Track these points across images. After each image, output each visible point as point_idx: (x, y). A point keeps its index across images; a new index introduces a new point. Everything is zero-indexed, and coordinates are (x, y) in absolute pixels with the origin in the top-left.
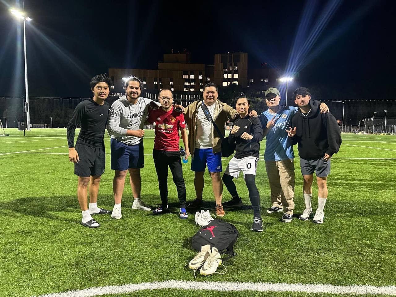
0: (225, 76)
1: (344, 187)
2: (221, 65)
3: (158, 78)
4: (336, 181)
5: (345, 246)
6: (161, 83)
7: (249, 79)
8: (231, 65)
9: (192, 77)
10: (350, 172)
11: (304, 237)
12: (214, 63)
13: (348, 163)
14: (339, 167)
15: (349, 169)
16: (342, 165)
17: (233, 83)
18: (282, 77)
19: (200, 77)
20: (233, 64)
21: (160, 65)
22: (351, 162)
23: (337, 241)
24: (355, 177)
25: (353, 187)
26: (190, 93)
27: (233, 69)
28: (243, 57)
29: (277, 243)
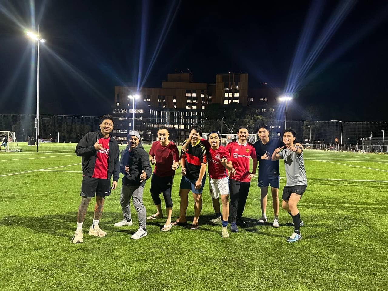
0: (226, 95)
1: (351, 210)
2: (222, 85)
3: (162, 97)
4: (343, 205)
5: (360, 267)
6: (164, 101)
7: (249, 97)
8: (232, 85)
9: (194, 95)
10: (355, 195)
11: (324, 258)
12: (216, 82)
13: (352, 186)
14: (343, 190)
15: (353, 192)
16: (346, 188)
17: (234, 101)
18: (281, 97)
19: (202, 96)
20: (234, 83)
21: (164, 84)
22: (354, 184)
23: (352, 262)
24: (360, 201)
25: (359, 211)
26: (192, 110)
27: (234, 88)
28: (244, 77)
29: (302, 263)
